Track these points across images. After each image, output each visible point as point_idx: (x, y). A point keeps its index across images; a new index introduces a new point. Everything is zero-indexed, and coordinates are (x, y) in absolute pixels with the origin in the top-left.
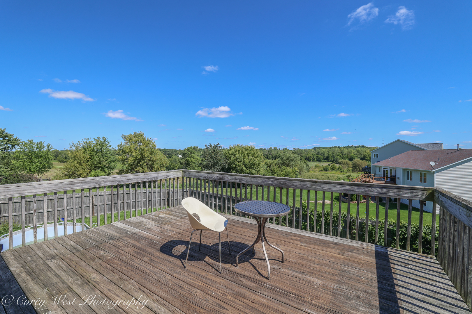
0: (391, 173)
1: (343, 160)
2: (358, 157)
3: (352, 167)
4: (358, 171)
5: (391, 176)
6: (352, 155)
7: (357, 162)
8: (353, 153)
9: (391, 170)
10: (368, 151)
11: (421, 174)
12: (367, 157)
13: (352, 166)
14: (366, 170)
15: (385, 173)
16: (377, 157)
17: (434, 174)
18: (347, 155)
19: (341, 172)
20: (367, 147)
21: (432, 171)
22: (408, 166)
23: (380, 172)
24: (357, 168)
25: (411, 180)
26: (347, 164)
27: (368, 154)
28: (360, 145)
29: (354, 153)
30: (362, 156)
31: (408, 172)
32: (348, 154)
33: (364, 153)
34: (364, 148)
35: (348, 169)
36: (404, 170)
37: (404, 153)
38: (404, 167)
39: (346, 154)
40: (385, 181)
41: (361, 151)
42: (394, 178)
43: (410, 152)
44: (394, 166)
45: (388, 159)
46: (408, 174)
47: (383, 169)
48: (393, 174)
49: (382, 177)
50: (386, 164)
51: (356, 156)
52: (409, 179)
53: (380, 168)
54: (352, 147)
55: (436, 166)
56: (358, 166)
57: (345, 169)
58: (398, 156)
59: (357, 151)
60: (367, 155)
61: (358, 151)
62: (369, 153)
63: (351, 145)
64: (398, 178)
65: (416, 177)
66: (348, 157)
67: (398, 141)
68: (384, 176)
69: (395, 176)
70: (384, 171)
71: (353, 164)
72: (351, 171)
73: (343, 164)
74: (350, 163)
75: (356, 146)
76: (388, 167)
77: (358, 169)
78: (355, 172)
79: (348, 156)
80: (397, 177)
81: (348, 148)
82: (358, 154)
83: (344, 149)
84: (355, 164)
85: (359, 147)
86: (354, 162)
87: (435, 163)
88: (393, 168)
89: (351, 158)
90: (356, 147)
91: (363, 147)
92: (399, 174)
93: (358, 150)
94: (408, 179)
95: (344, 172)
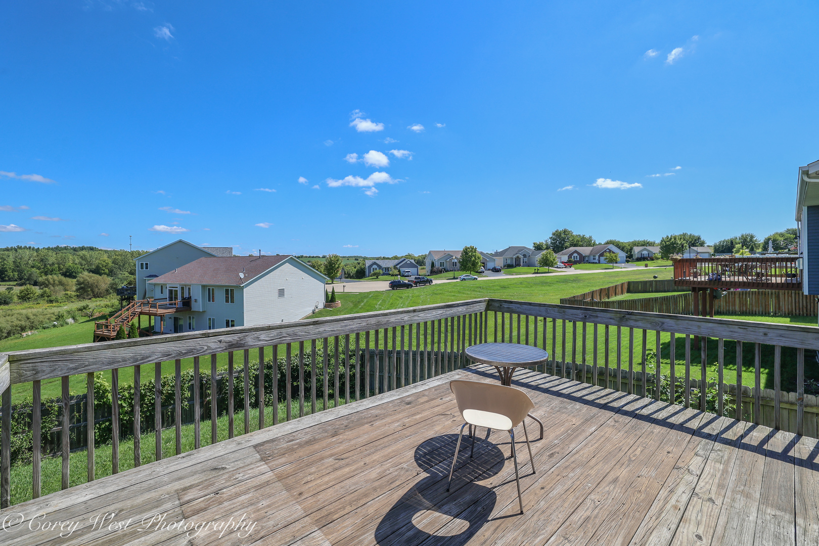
0: (183, 293)
1: (50, 276)
2: (83, 269)
3: (77, 290)
4: (90, 297)
5: (183, 299)
6: (70, 266)
7: (88, 278)
8: (71, 261)
9: (182, 288)
10: (105, 257)
11: (227, 291)
12: (104, 268)
13: (74, 288)
14: (125, 293)
15: (172, 295)
16: (147, 268)
17: (243, 289)
18: (56, 266)
19: (51, 301)
20: (100, 250)
21: (242, 286)
22: (208, 281)
23: (162, 293)
24: (88, 291)
25: (213, 301)
26: (61, 283)
27: (105, 263)
28: (86, 246)
29: (74, 261)
30: (94, 267)
31: (209, 289)
32: (59, 264)
33: (97, 261)
34: (97, 253)
35: (67, 294)
36: (204, 287)
37: (195, 261)
38: (204, 283)
39: (53, 264)
40: (175, 308)
41: (91, 256)
42: (189, 302)
43: (203, 259)
44: (188, 283)
45: (173, 272)
46: (209, 292)
47: (168, 288)
48: (186, 295)
49: (168, 302)
50: (172, 279)
51: (79, 266)
52: (211, 301)
53: (162, 286)
54: (66, 248)
55: (246, 278)
56: (90, 287)
57: (61, 294)
58: (187, 265)
59: (81, 258)
60: (102, 265)
61: (83, 258)
62: (107, 262)
63: (63, 246)
64: (196, 301)
65: (220, 296)
66: (60, 269)
67: (180, 241)
68: (171, 299)
69: (190, 298)
70: (171, 292)
71: (79, 283)
72: (75, 298)
73: (53, 285)
74: (68, 282)
75: (75, 246)
76: (178, 285)
77: (90, 293)
78: (84, 298)
79: (59, 267)
80: (193, 299)
81: (57, 249)
82: (84, 262)
83: (50, 253)
84: (83, 283)
85: (82, 249)
86: (81, 280)
87: (244, 275)
88: (186, 285)
89: (66, 272)
90: (75, 249)
91: (92, 249)
92: (197, 295)
93: (84, 255)
94: (209, 301)
95: (57, 301)
